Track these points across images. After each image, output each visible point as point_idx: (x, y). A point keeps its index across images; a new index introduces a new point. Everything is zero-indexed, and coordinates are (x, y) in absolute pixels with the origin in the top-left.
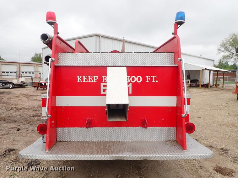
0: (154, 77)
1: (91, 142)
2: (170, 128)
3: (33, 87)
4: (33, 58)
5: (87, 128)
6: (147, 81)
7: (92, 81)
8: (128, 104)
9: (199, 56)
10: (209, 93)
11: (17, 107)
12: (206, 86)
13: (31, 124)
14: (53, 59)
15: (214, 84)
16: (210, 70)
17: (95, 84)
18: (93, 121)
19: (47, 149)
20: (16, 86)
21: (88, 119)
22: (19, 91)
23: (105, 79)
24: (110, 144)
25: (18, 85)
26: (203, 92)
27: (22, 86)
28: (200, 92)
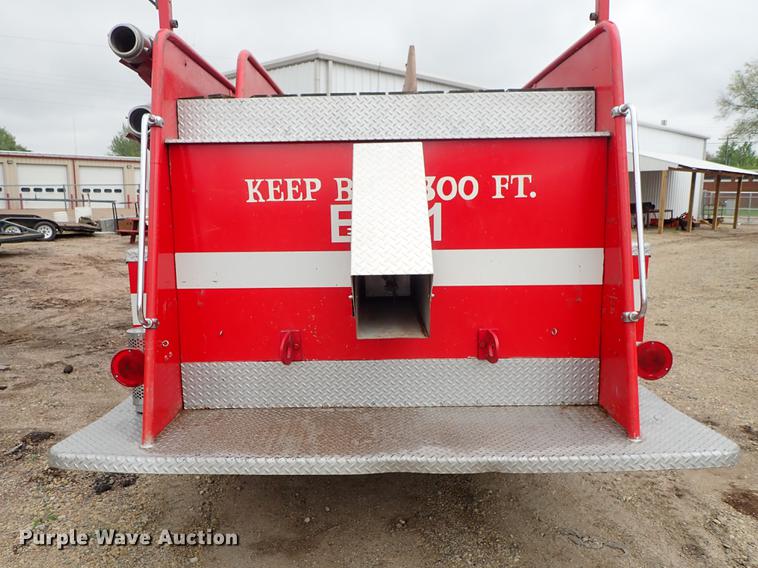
0: (521, 178)
1: (300, 411)
2: (576, 359)
3: (119, 233)
4: (116, 141)
5: (286, 362)
6: (499, 195)
7: (300, 199)
8: (430, 277)
9: (659, 123)
10: (688, 246)
11: (66, 297)
12: (681, 224)
13: (108, 351)
14: (158, 118)
15: (706, 217)
16: (695, 171)
17: (308, 206)
18: (307, 338)
19: (147, 436)
20: (64, 232)
21: (289, 331)
22: (75, 249)
23: (345, 189)
24: (367, 417)
25: (72, 229)
26: (669, 243)
27: (84, 231)
28: (660, 244)
